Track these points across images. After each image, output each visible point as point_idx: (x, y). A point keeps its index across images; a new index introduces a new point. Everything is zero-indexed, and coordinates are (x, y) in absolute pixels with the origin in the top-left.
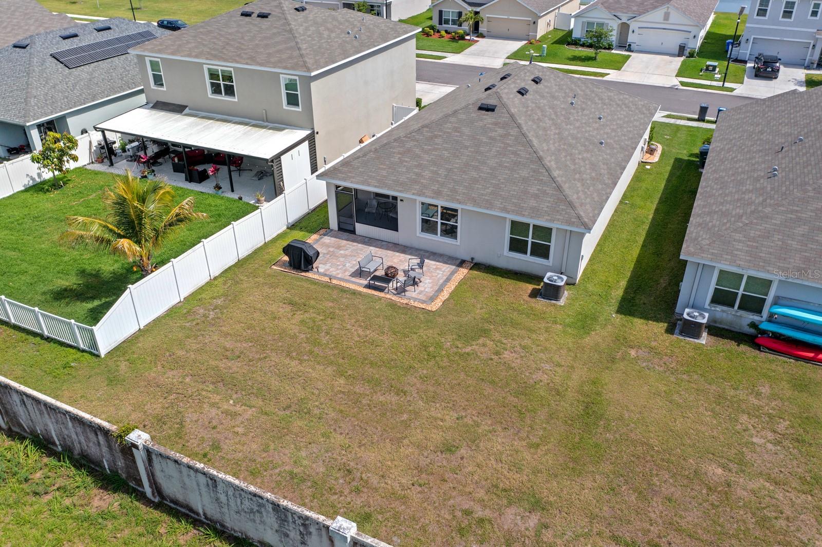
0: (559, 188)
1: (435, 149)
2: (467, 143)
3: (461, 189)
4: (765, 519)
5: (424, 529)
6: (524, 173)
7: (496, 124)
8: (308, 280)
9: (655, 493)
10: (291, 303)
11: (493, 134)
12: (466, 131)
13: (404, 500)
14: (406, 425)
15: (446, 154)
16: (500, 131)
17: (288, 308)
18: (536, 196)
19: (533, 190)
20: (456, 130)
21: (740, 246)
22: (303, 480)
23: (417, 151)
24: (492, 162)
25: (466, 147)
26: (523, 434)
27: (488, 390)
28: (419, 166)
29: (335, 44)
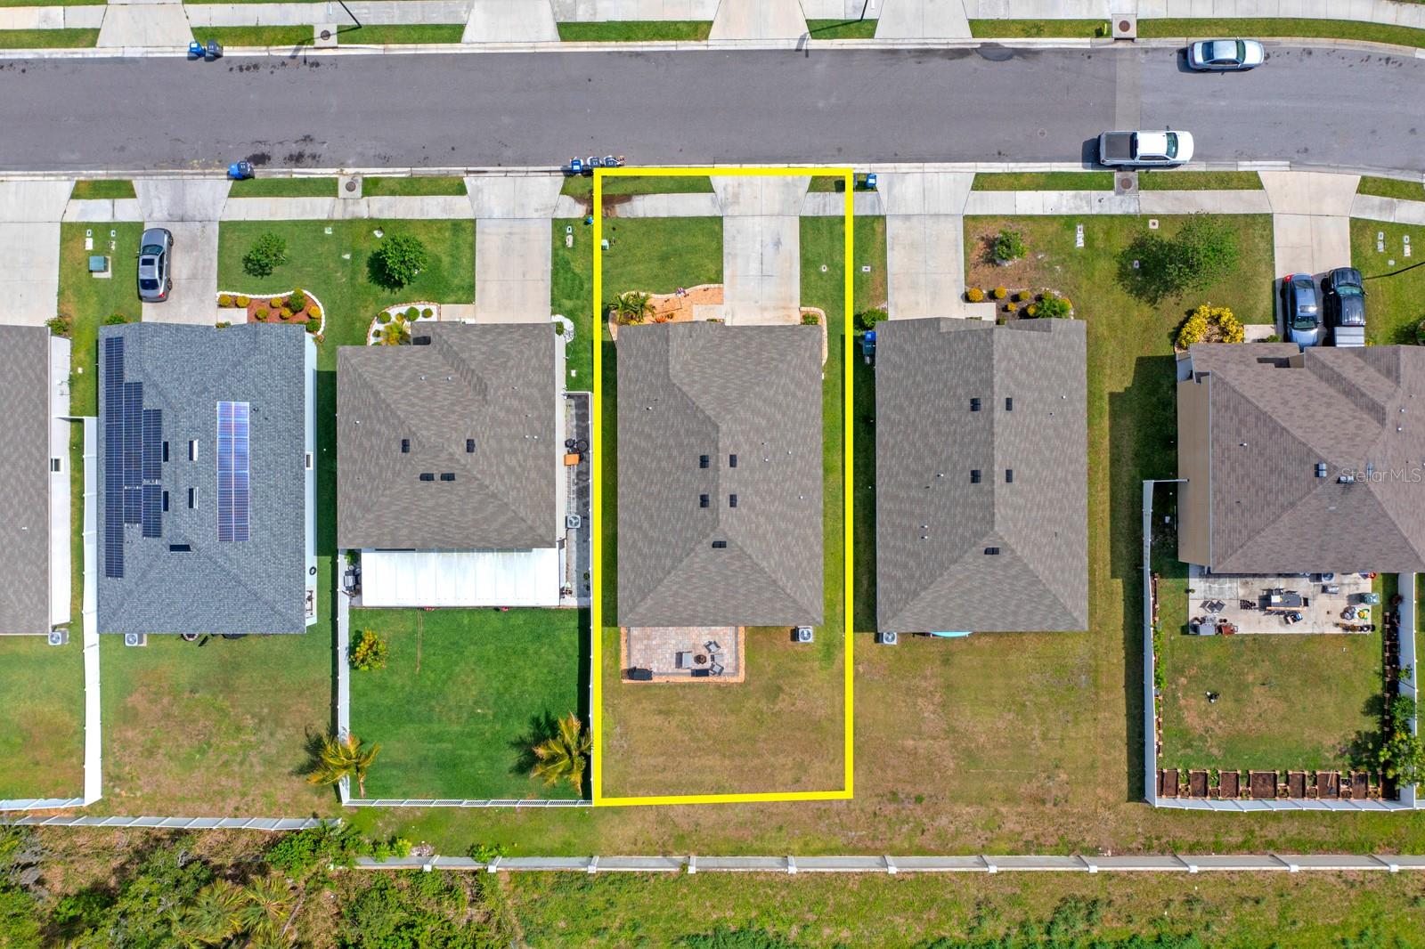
0: (794, 601)
1: (697, 588)
2: (718, 579)
3: (730, 615)
4: (931, 760)
5: (805, 822)
6: (768, 595)
7: (732, 558)
8: (655, 685)
9: (888, 766)
10: (660, 712)
11: (733, 567)
12: (711, 567)
13: (792, 814)
14: (772, 775)
15: (706, 590)
16: (738, 564)
17: (662, 717)
18: (782, 610)
19: (778, 606)
20: (704, 568)
21: (909, 620)
22: (746, 824)
23: (684, 592)
24: (742, 591)
25: (718, 582)
26: (825, 757)
27: (798, 734)
28: (691, 603)
29: (533, 475)
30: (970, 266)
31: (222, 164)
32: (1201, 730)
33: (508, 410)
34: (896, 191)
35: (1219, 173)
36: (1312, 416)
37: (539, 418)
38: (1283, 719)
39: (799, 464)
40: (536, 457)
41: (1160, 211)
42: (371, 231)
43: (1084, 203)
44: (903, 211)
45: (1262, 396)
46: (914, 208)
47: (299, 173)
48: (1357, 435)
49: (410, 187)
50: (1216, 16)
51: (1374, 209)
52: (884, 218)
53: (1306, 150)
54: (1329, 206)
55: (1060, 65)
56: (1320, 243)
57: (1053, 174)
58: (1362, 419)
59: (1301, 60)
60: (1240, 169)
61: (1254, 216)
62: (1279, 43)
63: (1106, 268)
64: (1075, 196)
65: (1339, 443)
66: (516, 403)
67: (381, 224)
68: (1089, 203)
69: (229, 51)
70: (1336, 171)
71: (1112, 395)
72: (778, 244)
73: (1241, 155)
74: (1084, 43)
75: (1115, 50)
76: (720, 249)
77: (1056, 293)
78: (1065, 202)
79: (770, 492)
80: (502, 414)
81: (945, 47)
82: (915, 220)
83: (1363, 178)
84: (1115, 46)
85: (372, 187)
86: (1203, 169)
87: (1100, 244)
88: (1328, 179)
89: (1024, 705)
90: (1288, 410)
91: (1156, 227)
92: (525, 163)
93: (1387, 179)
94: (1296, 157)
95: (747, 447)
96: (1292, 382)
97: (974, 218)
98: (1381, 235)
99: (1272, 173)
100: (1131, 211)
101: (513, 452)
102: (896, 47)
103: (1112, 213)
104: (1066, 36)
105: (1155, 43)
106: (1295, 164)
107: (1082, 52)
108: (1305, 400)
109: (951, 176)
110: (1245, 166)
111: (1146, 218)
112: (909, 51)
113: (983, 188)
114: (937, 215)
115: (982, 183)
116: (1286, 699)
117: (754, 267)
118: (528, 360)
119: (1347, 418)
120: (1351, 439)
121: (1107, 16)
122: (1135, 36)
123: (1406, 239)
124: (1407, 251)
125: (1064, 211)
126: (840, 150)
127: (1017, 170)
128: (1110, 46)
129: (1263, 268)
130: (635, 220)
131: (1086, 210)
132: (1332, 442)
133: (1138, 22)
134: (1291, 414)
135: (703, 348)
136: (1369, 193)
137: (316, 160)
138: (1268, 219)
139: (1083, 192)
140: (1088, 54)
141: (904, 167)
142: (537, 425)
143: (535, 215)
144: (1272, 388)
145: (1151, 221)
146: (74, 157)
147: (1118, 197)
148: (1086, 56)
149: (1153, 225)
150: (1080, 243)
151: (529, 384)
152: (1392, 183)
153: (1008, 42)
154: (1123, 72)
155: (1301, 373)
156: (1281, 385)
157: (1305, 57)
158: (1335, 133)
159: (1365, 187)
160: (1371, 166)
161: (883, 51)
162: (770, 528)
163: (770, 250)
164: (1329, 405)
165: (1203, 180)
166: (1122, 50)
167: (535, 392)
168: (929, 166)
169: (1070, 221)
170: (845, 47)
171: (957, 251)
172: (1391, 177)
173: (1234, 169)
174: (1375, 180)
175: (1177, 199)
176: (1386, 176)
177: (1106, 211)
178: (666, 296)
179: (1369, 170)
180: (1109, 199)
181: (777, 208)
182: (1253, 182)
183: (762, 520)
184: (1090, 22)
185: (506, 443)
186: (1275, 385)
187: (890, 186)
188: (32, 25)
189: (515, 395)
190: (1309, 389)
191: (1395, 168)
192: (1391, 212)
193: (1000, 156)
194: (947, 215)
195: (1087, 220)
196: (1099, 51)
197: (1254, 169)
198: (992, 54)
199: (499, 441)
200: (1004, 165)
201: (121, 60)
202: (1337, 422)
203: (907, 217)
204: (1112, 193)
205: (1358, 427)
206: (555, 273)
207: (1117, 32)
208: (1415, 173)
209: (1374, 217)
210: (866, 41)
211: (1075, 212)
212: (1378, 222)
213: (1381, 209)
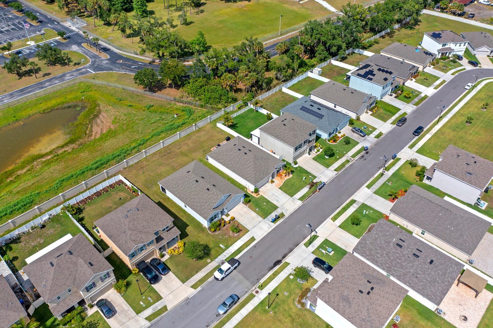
29: (272, 131)
30: (239, 224)
31: (370, 149)
32: (119, 193)
33: (286, 133)
34: (267, 225)
35: (205, 282)
36: (146, 221)
37: (280, 137)
38: (102, 205)
39: (235, 166)
40: (275, 133)
41: (210, 264)
42: (339, 156)
43: (228, 253)
44: (262, 222)
45: (159, 219)
46: (260, 224)
47: (359, 155)
48: (133, 222)
49: (343, 165)
50: (239, 313)
51: (158, 305)
52: (264, 219)
53: (187, 304)
54: (171, 296)
55: (262, 273)
56: (166, 287)
57: (240, 252)
58: (134, 227)
59: (208, 322)
60: (200, 287)
61: (188, 280)
62: (217, 321)
63: (211, 245)
64: (231, 252)
65: (137, 217)
66: (286, 135)
67: (339, 159)
68: (227, 253)
69: (392, 160)
70: (176, 306)
71: (187, 226)
72: (277, 201)
73: (203, 290)
74: (262, 281)
75: (254, 286)
76: (286, 193)
77: (217, 233)
78: (232, 249)
79: (235, 158)
80: (286, 132)
81: (289, 255)
82: (258, 223)
83: (167, 310)
84: (255, 287)
85: (348, 161)
86: (208, 280)
87: (217, 248)
88: (176, 302)
89: (158, 175)
90: (152, 219)
91: (208, 261)
92: (332, 180)
93: (160, 315)
94: (188, 301)
95: (246, 157)
96: (155, 227)
97: (247, 232)
98: (152, 301)
99: (191, 292)
100: (216, 260)
101: (278, 130)
102: (297, 247)
103: (220, 256)
104: (267, 279)
105: (247, 295)
106: (188, 299)
107: (260, 279)
108: (149, 224)
109: (260, 235)
110: (199, 288)
111: (212, 261)
112: (294, 248)
113: (251, 238)
114: (255, 227)
115: (253, 239)
116: (104, 208)
117: (276, 194)
118: (291, 140)
119: (138, 225)
120: (134, 220)
121: (263, 290)
122: (253, 292)
123: (144, 306)
124: (142, 303)
125: (231, 248)
126: (285, 222)
127: (248, 247)
128: (256, 286)
129: (176, 271)
130: (305, 186)
131: (226, 251)
132: (138, 217)
133: (255, 296)
134: (151, 218)
135: (269, 168)
136: (163, 307)
137: (360, 158)
138: (183, 282)
139: (230, 254)
140: (258, 280)
141: (270, 230)
142: (279, 136)
143: (320, 176)
144: (158, 223)
145: (210, 261)
146: (388, 136)
147: (222, 260)
148: (258, 279)
149: (209, 260)
150: (221, 245)
151: (287, 138)
152: (159, 315)
153: (277, 267)
154: (247, 283)
155: (154, 231)
156: (157, 225)
157: (207, 324)
158: (184, 314)
159: (165, 308)
160: (168, 314)
161: (299, 244)
162: (230, 154)
163: (277, 199)
164: (143, 226)
165: (207, 277)
166: (252, 287)
167: (285, 139)
168: (266, 234)
169: (227, 247)
170: (306, 239)
171: (244, 224)
172: (160, 316)
173: (201, 286)
174: (164, 312)
175: (208, 269)
176: (161, 315)
177: (222, 255)
178: (285, 180)
179: (167, 313)
180: (223, 258)
181: (284, 205)
182: (194, 287)
183: (232, 153)
184: (265, 286)
185: (281, 130)
186: (158, 224)
187: (269, 225)
188: (419, 143)
189: (287, 135)
190: (150, 228)
191: (161, 319)
192: (153, 308)
193: (255, 246)
194: (253, 228)
195: (224, 250)
196: (257, 283)
197: (197, 290)
198: (278, 262)
199: (282, 129)
200: (252, 246)
201: (403, 148)
202: (139, 223)
203: (260, 222)
204: (224, 259)
205: (134, 224)
206: (306, 171)
207: (258, 289)
208: (154, 323)
209: (156, 304)
210: (304, 243)
211: (228, 249)
212: (155, 303)
213: (157, 307)
